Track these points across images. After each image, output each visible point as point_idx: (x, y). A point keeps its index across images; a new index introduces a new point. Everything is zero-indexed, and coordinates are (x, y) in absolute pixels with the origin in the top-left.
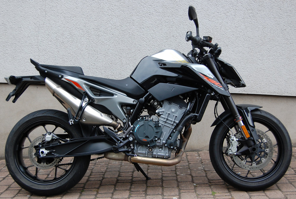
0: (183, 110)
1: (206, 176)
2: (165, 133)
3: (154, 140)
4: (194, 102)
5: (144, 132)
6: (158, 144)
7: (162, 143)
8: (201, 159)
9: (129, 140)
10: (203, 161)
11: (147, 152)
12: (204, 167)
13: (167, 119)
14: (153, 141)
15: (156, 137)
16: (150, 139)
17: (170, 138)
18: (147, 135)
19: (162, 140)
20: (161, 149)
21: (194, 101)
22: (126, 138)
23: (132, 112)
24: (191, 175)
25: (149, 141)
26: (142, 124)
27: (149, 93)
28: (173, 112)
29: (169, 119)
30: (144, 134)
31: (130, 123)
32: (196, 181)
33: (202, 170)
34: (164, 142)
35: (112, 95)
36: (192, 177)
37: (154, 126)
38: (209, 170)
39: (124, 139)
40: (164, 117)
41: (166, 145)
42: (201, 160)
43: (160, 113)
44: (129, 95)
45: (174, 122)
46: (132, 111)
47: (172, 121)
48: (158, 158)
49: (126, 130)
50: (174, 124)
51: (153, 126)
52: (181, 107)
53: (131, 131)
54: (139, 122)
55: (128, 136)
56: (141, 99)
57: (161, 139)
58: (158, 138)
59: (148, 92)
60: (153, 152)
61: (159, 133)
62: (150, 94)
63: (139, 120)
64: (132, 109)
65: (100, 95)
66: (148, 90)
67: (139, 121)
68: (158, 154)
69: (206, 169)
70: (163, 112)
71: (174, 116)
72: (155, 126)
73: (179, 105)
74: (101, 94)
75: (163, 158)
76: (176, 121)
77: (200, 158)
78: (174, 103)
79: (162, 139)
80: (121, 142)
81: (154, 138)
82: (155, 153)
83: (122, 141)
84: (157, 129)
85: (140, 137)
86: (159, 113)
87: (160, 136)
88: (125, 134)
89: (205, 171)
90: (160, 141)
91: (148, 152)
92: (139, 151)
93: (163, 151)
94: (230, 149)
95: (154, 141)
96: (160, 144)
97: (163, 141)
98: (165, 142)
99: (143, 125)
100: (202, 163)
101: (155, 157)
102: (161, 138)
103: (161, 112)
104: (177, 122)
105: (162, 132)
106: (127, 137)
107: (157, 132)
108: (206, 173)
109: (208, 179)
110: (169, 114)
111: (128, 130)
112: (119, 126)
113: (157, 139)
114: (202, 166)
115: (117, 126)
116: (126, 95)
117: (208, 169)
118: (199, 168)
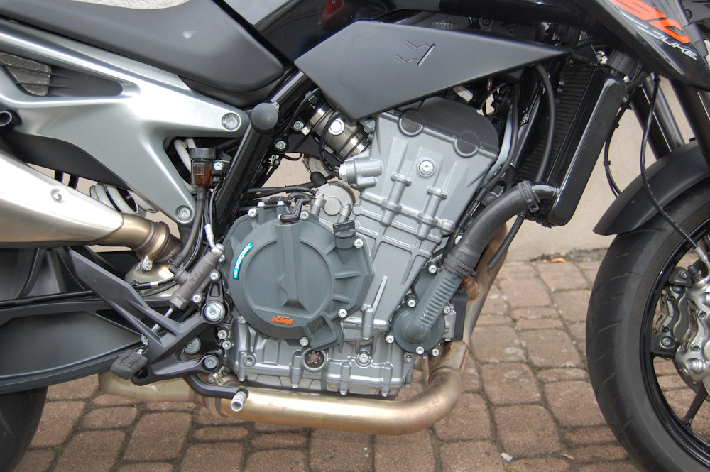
0: (479, 163)
1: (544, 402)
2: (385, 278)
3: (329, 317)
4: (530, 118)
5: (280, 278)
6: (350, 335)
7: (373, 330)
8: (507, 302)
9: (205, 317)
10: (517, 314)
11: (297, 368)
12: (524, 344)
13: (397, 212)
14: (325, 323)
15: (339, 304)
16: (311, 317)
17: (412, 303)
18: (293, 297)
19: (368, 318)
20: (364, 358)
21: (531, 115)
22: (190, 309)
23: (222, 174)
24: (481, 392)
25: (303, 325)
26: (270, 239)
27: (300, 75)
28: (424, 176)
29: (405, 208)
30: (280, 288)
31: (209, 228)
32: (509, 437)
33: (522, 362)
34: (381, 322)
35: (113, 87)
36: (490, 405)
37: (331, 248)
38: (549, 363)
39: (179, 315)
40: (380, 198)
41: (390, 339)
42: (510, 309)
43: (362, 181)
44: (202, 87)
45: (433, 225)
46: (218, 166)
47: (419, 221)
48: (350, 395)
49: (189, 269)
50: (431, 235)
51: (325, 249)
52: (466, 149)
53: (215, 276)
54: (254, 224)
55: (197, 298)
56: (261, 107)
57: (364, 313)
58: (349, 307)
59: (295, 70)
60: (325, 370)
61: (357, 285)
62: (308, 84)
63: (252, 212)
64: (218, 158)
65: (51, 92)
66: (297, 62)
67: (256, 218)
68: (353, 377)
69: (537, 360)
70: (377, 174)
71: (430, 193)
72: (336, 249)
73: (457, 137)
74: (57, 83)
75: (375, 396)
76: (440, 221)
77: (505, 298)
78: (429, 126)
79: (370, 311)
80: (164, 330)
81: (328, 310)
82: (338, 376)
83: (170, 324)
84: (344, 261)
85: (257, 303)
86: (352, 180)
87: (362, 297)
88: (186, 287)
89: (535, 369)
90: (359, 320)
91: (303, 368)
92: (258, 365)
93: (374, 365)
94: (696, 348)
95: (331, 324)
96: (358, 332)
97: (377, 322)
98: (383, 323)
99: (274, 243)
100: (515, 321)
101: (336, 395)
102: (365, 306)
103: (365, 175)
104: (447, 224)
105: (369, 279)
106: (192, 302)
107: (345, 280)
108: (541, 384)
109: (556, 421)
110: (407, 184)
111: (200, 268)
112: (161, 239)
113: (342, 313)
114: (516, 341)
115: (151, 244)
116: (187, 88)
117: (543, 360)
118: (508, 351)
